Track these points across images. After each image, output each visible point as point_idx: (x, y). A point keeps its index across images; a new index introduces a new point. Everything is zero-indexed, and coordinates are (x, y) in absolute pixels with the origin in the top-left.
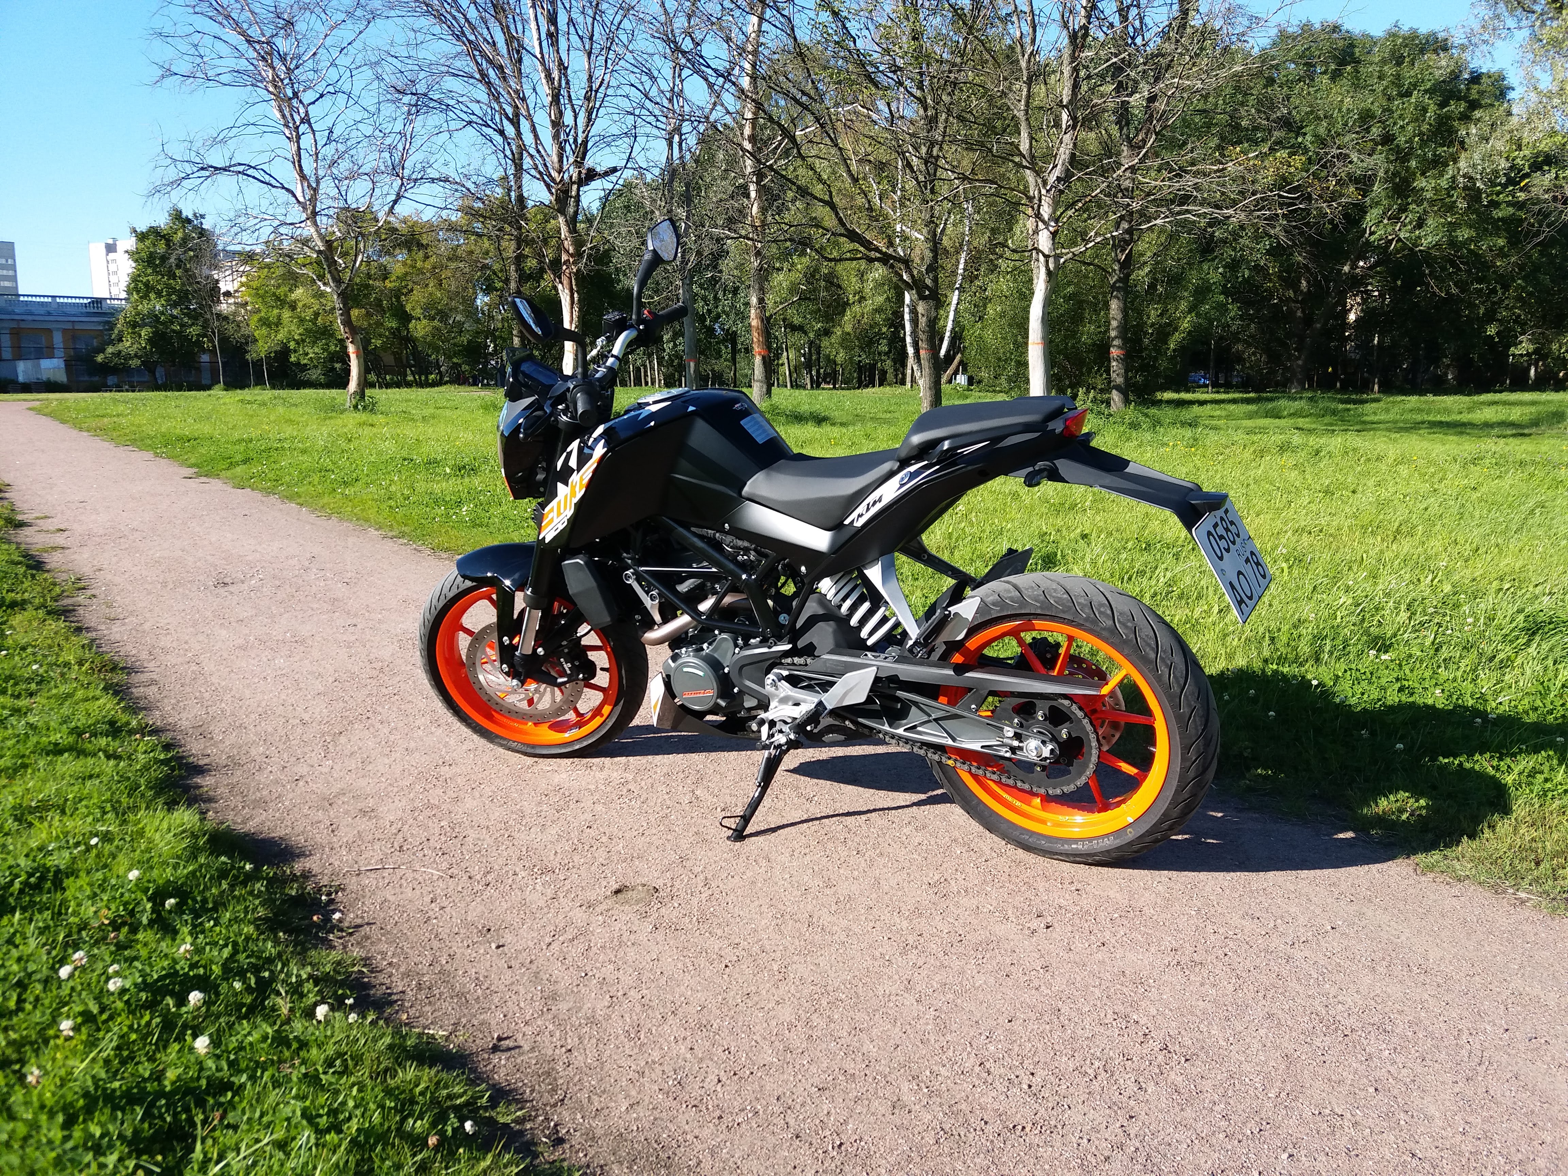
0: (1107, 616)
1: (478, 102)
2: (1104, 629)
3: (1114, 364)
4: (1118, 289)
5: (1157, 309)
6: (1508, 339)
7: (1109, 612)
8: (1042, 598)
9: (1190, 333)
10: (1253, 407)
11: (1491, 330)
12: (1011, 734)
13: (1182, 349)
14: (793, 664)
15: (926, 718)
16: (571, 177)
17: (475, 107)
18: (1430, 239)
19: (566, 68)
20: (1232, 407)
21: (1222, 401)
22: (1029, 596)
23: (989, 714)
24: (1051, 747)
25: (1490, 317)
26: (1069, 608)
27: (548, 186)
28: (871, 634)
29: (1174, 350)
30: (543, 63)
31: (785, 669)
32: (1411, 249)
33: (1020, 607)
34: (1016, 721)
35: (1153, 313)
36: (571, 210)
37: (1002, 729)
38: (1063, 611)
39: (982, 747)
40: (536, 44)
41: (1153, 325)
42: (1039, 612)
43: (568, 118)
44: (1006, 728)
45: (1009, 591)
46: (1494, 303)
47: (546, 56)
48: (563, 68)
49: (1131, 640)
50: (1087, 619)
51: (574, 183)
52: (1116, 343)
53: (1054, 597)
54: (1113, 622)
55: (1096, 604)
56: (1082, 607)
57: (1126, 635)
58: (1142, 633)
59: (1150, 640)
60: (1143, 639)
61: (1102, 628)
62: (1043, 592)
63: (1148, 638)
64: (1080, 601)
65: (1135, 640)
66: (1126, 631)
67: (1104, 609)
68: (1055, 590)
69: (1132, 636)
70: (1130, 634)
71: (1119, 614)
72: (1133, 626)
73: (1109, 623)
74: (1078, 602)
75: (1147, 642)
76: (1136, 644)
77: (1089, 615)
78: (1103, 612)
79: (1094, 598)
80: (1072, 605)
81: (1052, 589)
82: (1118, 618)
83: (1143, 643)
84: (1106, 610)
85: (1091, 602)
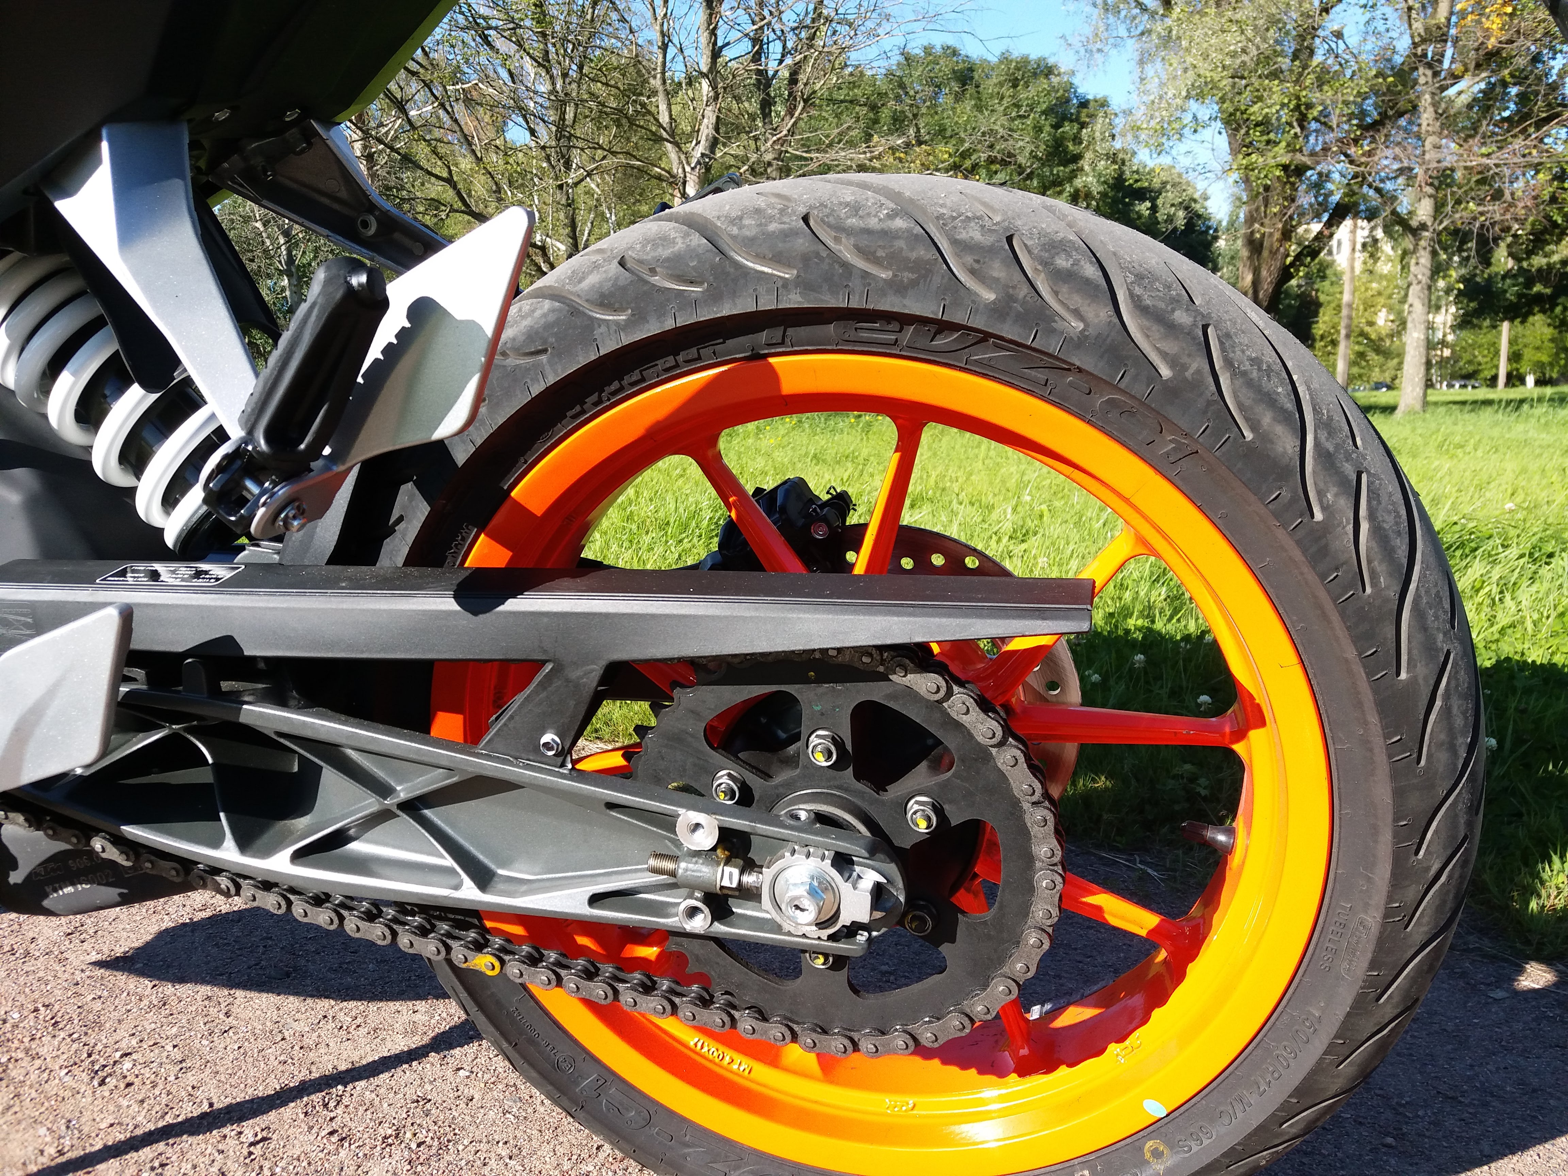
0: (1084, 285)
2: (1080, 342)
8: (802, 244)
12: (706, 839)
15: (371, 804)
22: (748, 245)
23: (617, 760)
24: (870, 877)
26: (923, 270)
33: (714, 295)
34: (723, 779)
37: (668, 823)
38: (898, 287)
39: (595, 900)
42: (794, 300)
44: (687, 816)
45: (661, 240)
49: (1196, 385)
50: (1000, 310)
53: (850, 232)
54: (1112, 313)
55: (1029, 243)
56: (978, 261)
57: (1173, 362)
58: (1234, 352)
59: (1269, 376)
60: (1244, 374)
61: (1071, 338)
62: (806, 219)
63: (1260, 369)
64: (963, 235)
65: (1211, 380)
66: (1171, 347)
67: (1067, 260)
68: (855, 209)
69: (1198, 363)
70: (1189, 355)
71: (1131, 278)
72: (1195, 325)
73: (1097, 316)
74: (955, 242)
75: (1260, 386)
76: (1216, 397)
77: (1011, 291)
78: (1068, 271)
79: (1019, 223)
80: (933, 254)
81: (841, 204)
82: (1131, 295)
83: (1244, 390)
84: (1076, 263)
85: (1009, 239)
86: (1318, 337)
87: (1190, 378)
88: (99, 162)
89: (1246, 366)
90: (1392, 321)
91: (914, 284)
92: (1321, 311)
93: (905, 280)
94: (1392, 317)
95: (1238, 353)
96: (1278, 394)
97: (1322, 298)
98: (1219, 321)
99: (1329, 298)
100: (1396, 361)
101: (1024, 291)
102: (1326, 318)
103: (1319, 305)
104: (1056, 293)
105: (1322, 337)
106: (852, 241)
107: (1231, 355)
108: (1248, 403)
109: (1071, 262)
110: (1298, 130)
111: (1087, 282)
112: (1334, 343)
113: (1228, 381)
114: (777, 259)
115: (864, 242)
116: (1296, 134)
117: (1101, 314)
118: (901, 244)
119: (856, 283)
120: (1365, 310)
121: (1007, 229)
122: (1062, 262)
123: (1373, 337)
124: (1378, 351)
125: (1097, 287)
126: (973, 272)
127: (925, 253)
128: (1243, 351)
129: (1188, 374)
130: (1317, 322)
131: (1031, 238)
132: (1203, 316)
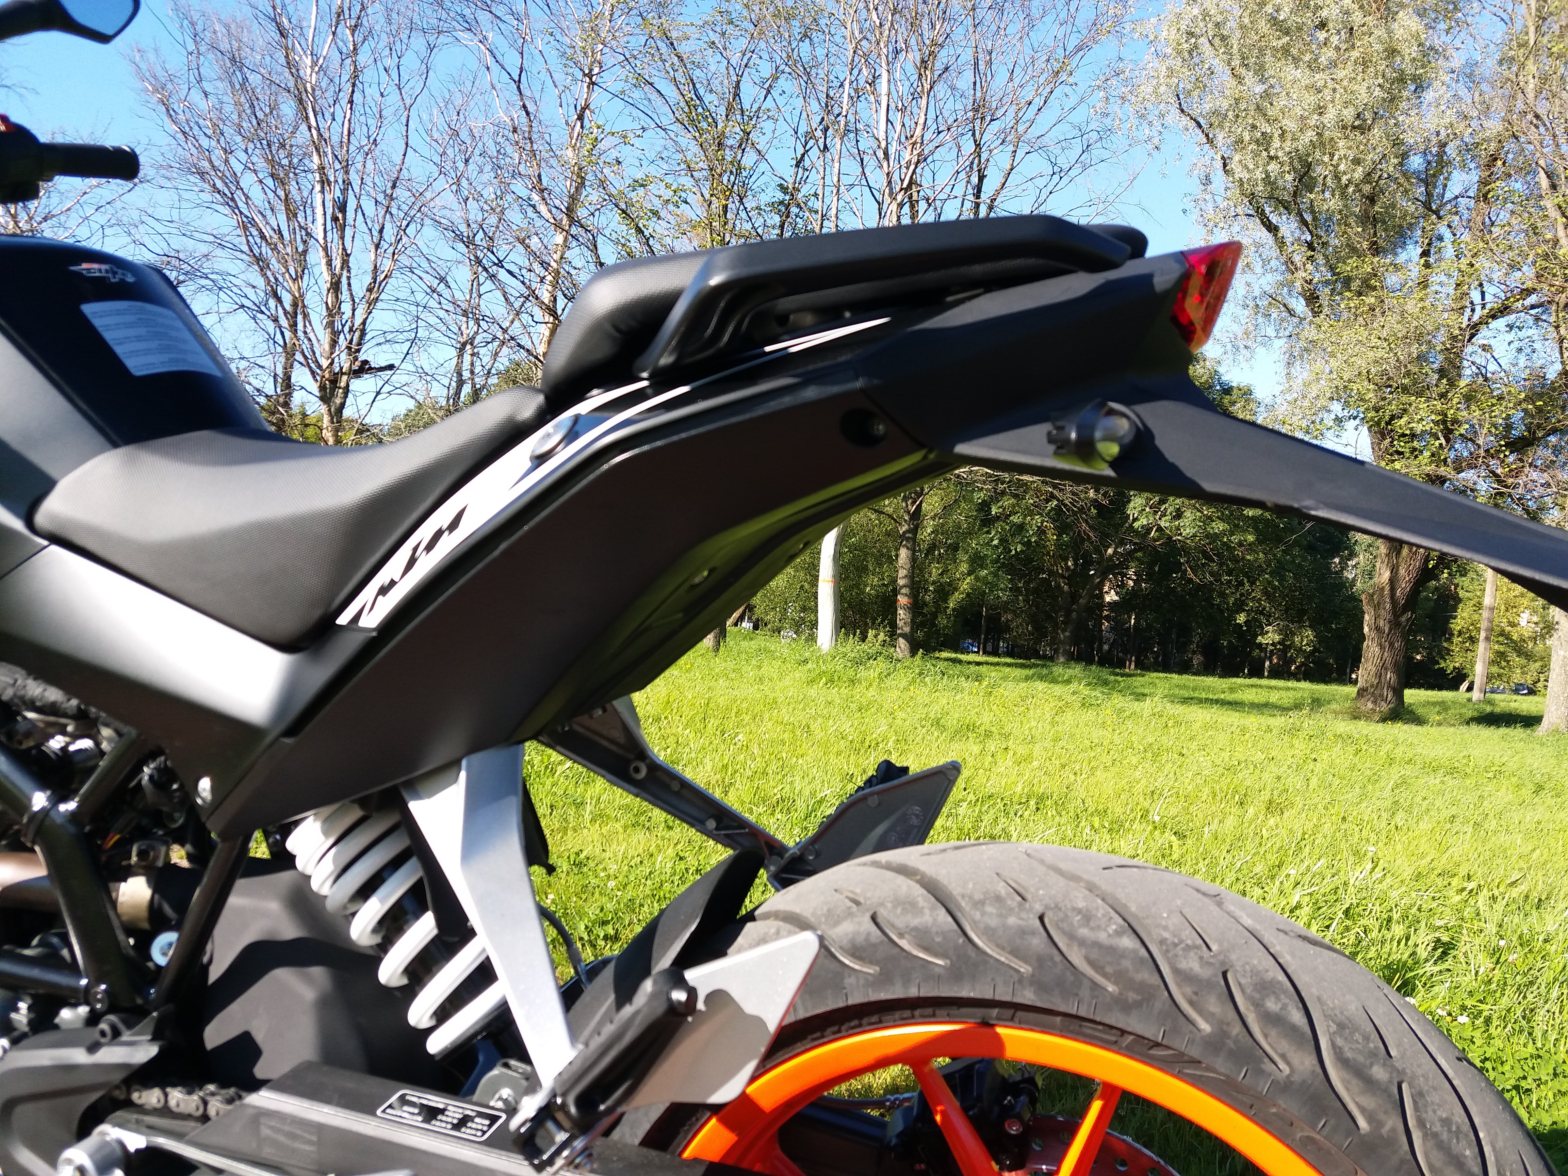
0: (1291, 1031)
1: (254, 287)
2: (1285, 1087)
3: (900, 612)
4: (908, 539)
5: (938, 568)
6: (1255, 627)
7: (1297, 1017)
8: (1038, 942)
9: (968, 595)
10: (1026, 672)
11: (1241, 618)
13: (960, 611)
14: (165, 1111)
16: (341, 368)
17: (250, 292)
18: (1188, 531)
19: (348, 255)
20: (1008, 670)
21: (998, 664)
22: (989, 933)
25: (1239, 607)
26: (1146, 995)
27: (313, 373)
28: (443, 1013)
29: (954, 610)
30: (325, 249)
31: (138, 1128)
32: (1170, 538)
33: (956, 974)
35: (935, 571)
36: (338, 401)
38: (1127, 1007)
40: (321, 229)
41: (934, 583)
42: (1028, 996)
43: (346, 308)
45: (911, 906)
46: (1242, 595)
47: (329, 240)
48: (346, 256)
49: (1390, 1142)
50: (1215, 1043)
51: (345, 374)
52: (904, 591)
53: (1082, 943)
54: (1315, 1061)
55: (1243, 981)
56: (1196, 993)
57: (1371, 1118)
58: (1426, 1112)
59: (1458, 1139)
60: (1435, 1135)
61: (1278, 1082)
62: (1041, 918)
63: (1450, 1131)
64: (1183, 965)
65: (1404, 1139)
66: (1369, 1102)
67: (1276, 1004)
68: (1087, 917)
69: (1393, 1122)
70: (1386, 1112)
71: (1334, 1028)
72: (1390, 1081)
73: (1302, 1063)
74: (1176, 971)
75: (1450, 1148)
76: (1409, 1157)
77: (1225, 1027)
78: (1277, 1014)
79: (1233, 957)
80: (1155, 980)
81: (1074, 909)
82: (1333, 1045)
83: (1435, 1152)
84: (1284, 1007)
85: (1225, 974)
86: (1456, 633)
87: (1385, 1135)
88: (456, 780)
89: (1438, 1128)
90: (1536, 623)
91: (1138, 1005)
92: (1461, 606)
93: (1130, 1000)
94: (1535, 619)
95: (1430, 1113)
96: (1466, 1157)
97: (1461, 594)
98: (1414, 1077)
99: (1468, 594)
100: (1538, 665)
101: (1236, 1029)
102: (1465, 615)
103: (1458, 600)
104: (1266, 1036)
105: (1460, 633)
106: (1084, 951)
107: (1424, 1115)
108: (1438, 1164)
109: (1279, 1006)
110: (1443, 441)
111: (1294, 1028)
112: (1473, 640)
113: (1421, 1141)
114: (1015, 952)
115: (1094, 955)
116: (1441, 444)
117: (1305, 1062)
118: (1126, 964)
119: (1085, 993)
120: (1507, 610)
121: (1223, 963)
122: (1272, 1005)
123: (1515, 637)
124: (1520, 651)
125: (1303, 1034)
126: (1191, 1003)
127: (1148, 976)
128: (1434, 1112)
129: (1385, 1131)
130: (1455, 618)
131: (1244, 976)
132: (1398, 1071)
